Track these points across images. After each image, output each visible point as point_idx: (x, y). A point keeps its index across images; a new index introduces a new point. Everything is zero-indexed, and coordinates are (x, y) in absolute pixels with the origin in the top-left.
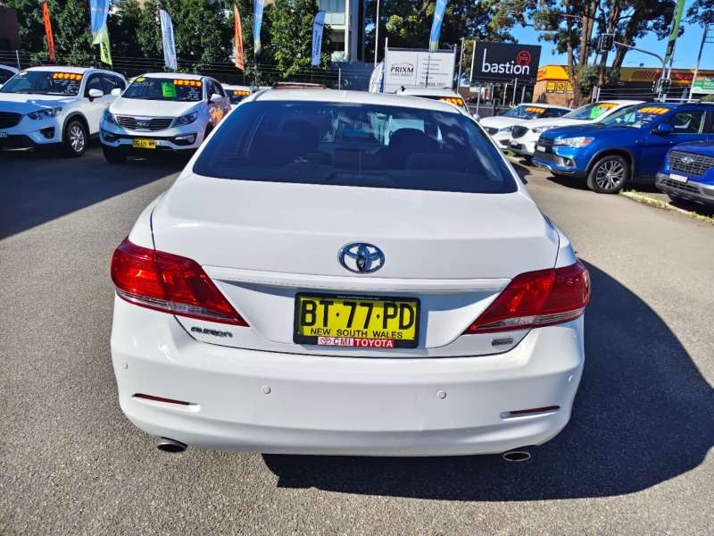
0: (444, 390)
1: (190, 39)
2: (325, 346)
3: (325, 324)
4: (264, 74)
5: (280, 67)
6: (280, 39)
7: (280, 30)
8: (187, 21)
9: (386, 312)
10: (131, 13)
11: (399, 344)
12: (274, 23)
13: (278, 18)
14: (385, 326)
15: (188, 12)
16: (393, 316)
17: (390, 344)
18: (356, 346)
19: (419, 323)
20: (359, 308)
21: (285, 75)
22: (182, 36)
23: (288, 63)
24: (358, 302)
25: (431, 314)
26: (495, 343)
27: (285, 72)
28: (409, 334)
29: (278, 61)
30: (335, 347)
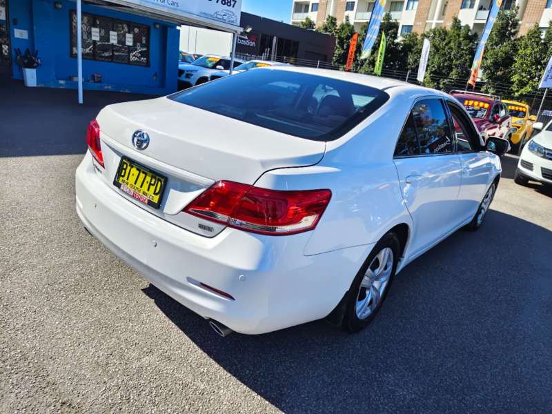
0: (156, 242)
1: (445, 60)
2: (123, 190)
3: (128, 179)
4: (497, 91)
5: (514, 88)
6: (522, 64)
7: (523, 57)
8: (447, 47)
9: (151, 181)
10: (410, 41)
11: (150, 203)
12: (520, 51)
13: (526, 47)
14: (148, 190)
15: (450, 42)
16: (153, 185)
17: (146, 202)
18: (134, 196)
19: (163, 194)
20: (141, 173)
21: (517, 94)
22: (439, 58)
23: (522, 84)
24: (142, 170)
25: (172, 190)
26: (201, 226)
27: (518, 91)
28: (156, 199)
29: (513, 83)
30: (126, 193)
